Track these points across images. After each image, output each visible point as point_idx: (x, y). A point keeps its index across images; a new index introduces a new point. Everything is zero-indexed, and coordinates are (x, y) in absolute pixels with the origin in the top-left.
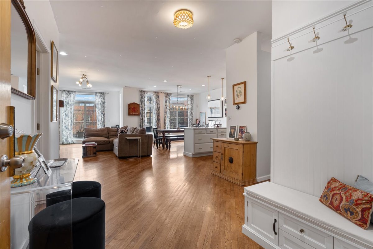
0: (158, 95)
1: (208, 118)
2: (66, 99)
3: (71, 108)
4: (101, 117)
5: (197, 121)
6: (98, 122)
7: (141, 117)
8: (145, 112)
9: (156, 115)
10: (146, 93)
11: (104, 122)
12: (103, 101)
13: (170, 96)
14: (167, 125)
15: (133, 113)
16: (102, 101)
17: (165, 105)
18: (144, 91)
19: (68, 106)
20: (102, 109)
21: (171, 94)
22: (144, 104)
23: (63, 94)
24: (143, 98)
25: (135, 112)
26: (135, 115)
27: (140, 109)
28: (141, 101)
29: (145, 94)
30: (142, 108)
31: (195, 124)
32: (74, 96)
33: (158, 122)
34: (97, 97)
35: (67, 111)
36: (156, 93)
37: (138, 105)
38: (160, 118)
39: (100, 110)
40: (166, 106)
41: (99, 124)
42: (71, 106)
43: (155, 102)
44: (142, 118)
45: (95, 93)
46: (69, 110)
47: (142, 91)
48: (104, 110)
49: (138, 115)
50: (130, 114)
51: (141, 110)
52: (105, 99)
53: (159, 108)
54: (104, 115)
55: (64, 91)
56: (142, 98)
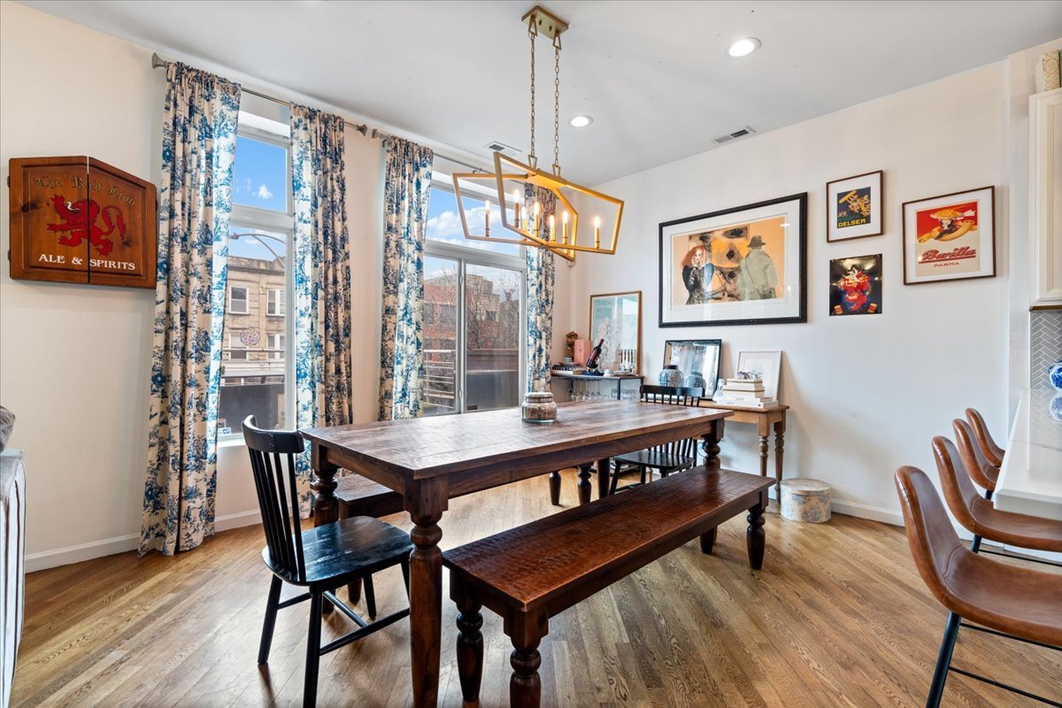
0: (334, 137)
1: (662, 325)
5: (571, 345)
7: (170, 299)
8: (209, 264)
9: (315, 297)
10: (225, 101)
13: (423, 171)
14: (398, 369)
15: (77, 261)
17: (390, 228)
18: (207, 82)
21: (426, 154)
22: (208, 192)
24: (193, 134)
26: (93, 278)
27: (164, 228)
28: (169, 156)
29: (217, 103)
30: (178, 222)
31: (562, 366)
33: (332, 347)
36: (317, 124)
37: (142, 190)
38: (348, 321)
40: (394, 237)
43: (307, 192)
44: (176, 308)
47: (181, 69)
49: (137, 281)
50: (28, 269)
51: (172, 235)
53: (344, 239)
56: (179, 128)
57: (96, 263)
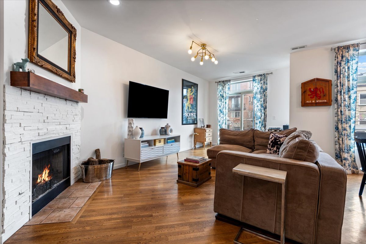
2: (221, 92)
3: (226, 103)
4: (261, 112)
6: (257, 120)
7: (337, 108)
8: (349, 97)
10: (355, 50)
11: (265, 120)
12: (264, 87)
15: (313, 101)
16: (261, 88)
18: (348, 47)
19: (223, 100)
20: (262, 100)
23: (218, 85)
24: (344, 63)
25: (319, 99)
26: (317, 105)
27: (335, 90)
28: (336, 72)
29: (351, 52)
30: (339, 88)
32: (229, 86)
34: (256, 82)
35: (222, 106)
37: (328, 82)
39: (260, 102)
41: (258, 123)
42: (226, 100)
45: (253, 76)
46: (224, 105)
47: (339, 47)
48: (265, 101)
49: (328, 104)
50: (304, 104)
51: (337, 92)
52: (267, 84)
54: (265, 108)
55: (220, 82)
56: (339, 63)
57: (317, 101)
